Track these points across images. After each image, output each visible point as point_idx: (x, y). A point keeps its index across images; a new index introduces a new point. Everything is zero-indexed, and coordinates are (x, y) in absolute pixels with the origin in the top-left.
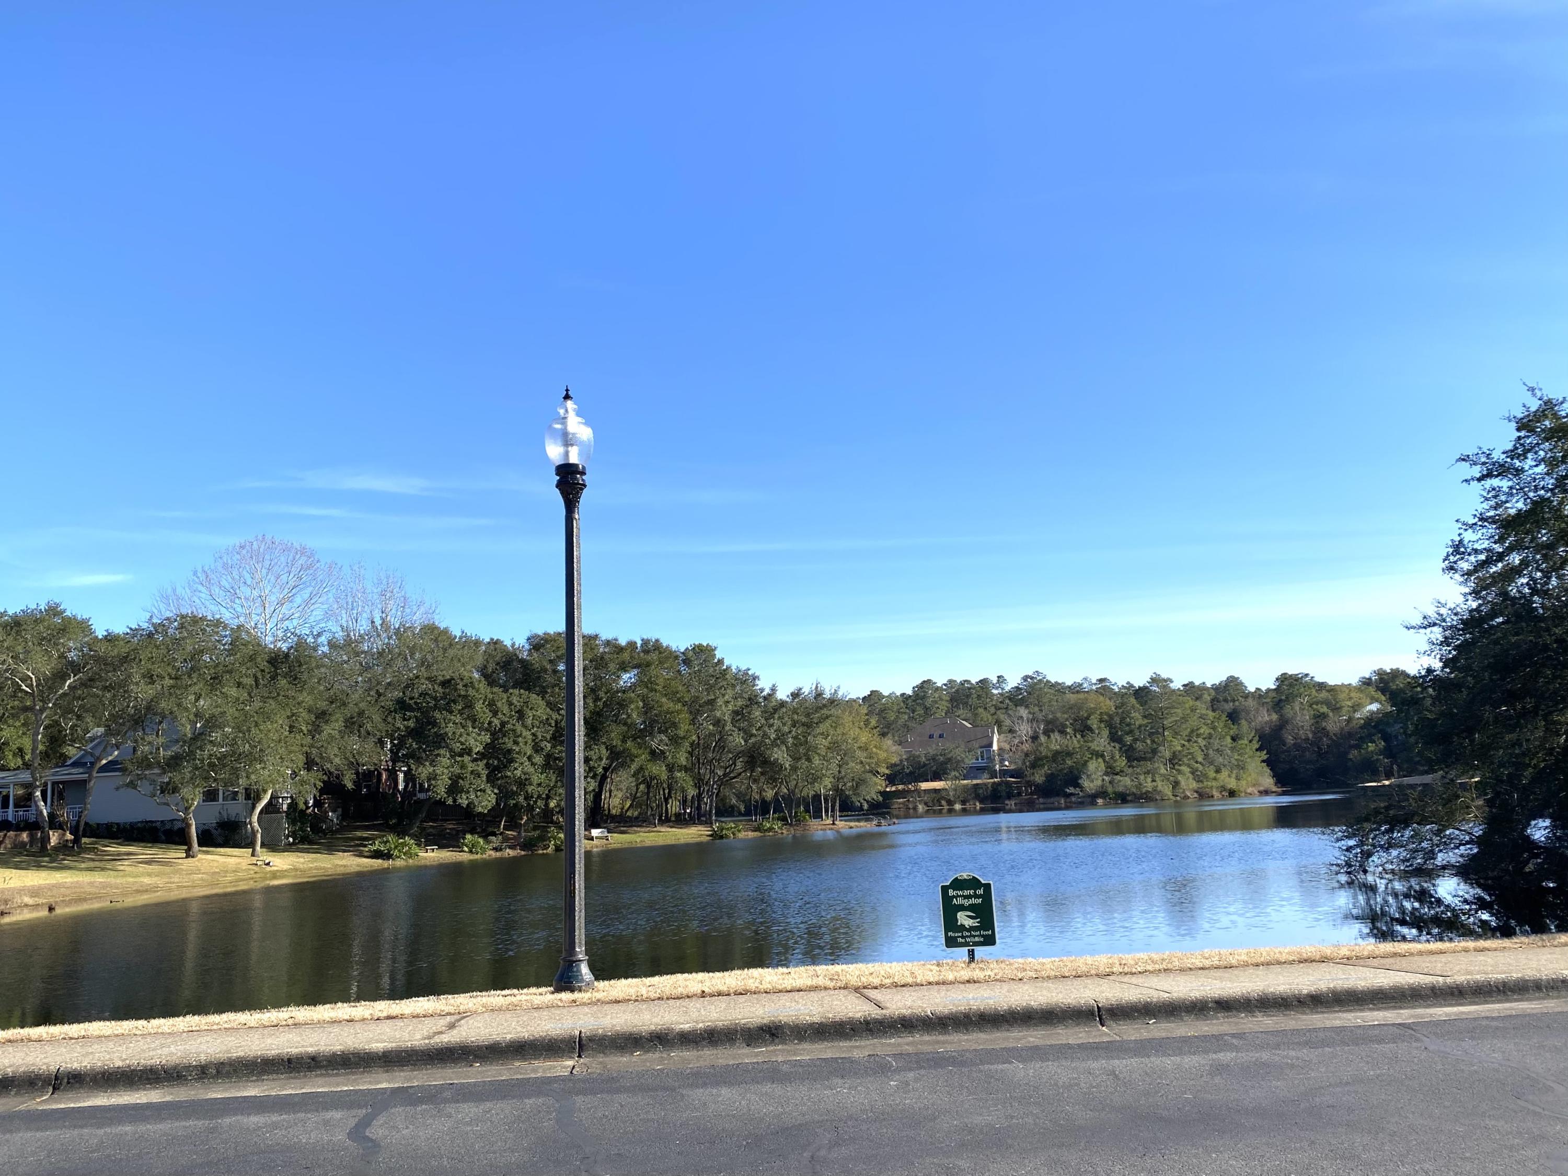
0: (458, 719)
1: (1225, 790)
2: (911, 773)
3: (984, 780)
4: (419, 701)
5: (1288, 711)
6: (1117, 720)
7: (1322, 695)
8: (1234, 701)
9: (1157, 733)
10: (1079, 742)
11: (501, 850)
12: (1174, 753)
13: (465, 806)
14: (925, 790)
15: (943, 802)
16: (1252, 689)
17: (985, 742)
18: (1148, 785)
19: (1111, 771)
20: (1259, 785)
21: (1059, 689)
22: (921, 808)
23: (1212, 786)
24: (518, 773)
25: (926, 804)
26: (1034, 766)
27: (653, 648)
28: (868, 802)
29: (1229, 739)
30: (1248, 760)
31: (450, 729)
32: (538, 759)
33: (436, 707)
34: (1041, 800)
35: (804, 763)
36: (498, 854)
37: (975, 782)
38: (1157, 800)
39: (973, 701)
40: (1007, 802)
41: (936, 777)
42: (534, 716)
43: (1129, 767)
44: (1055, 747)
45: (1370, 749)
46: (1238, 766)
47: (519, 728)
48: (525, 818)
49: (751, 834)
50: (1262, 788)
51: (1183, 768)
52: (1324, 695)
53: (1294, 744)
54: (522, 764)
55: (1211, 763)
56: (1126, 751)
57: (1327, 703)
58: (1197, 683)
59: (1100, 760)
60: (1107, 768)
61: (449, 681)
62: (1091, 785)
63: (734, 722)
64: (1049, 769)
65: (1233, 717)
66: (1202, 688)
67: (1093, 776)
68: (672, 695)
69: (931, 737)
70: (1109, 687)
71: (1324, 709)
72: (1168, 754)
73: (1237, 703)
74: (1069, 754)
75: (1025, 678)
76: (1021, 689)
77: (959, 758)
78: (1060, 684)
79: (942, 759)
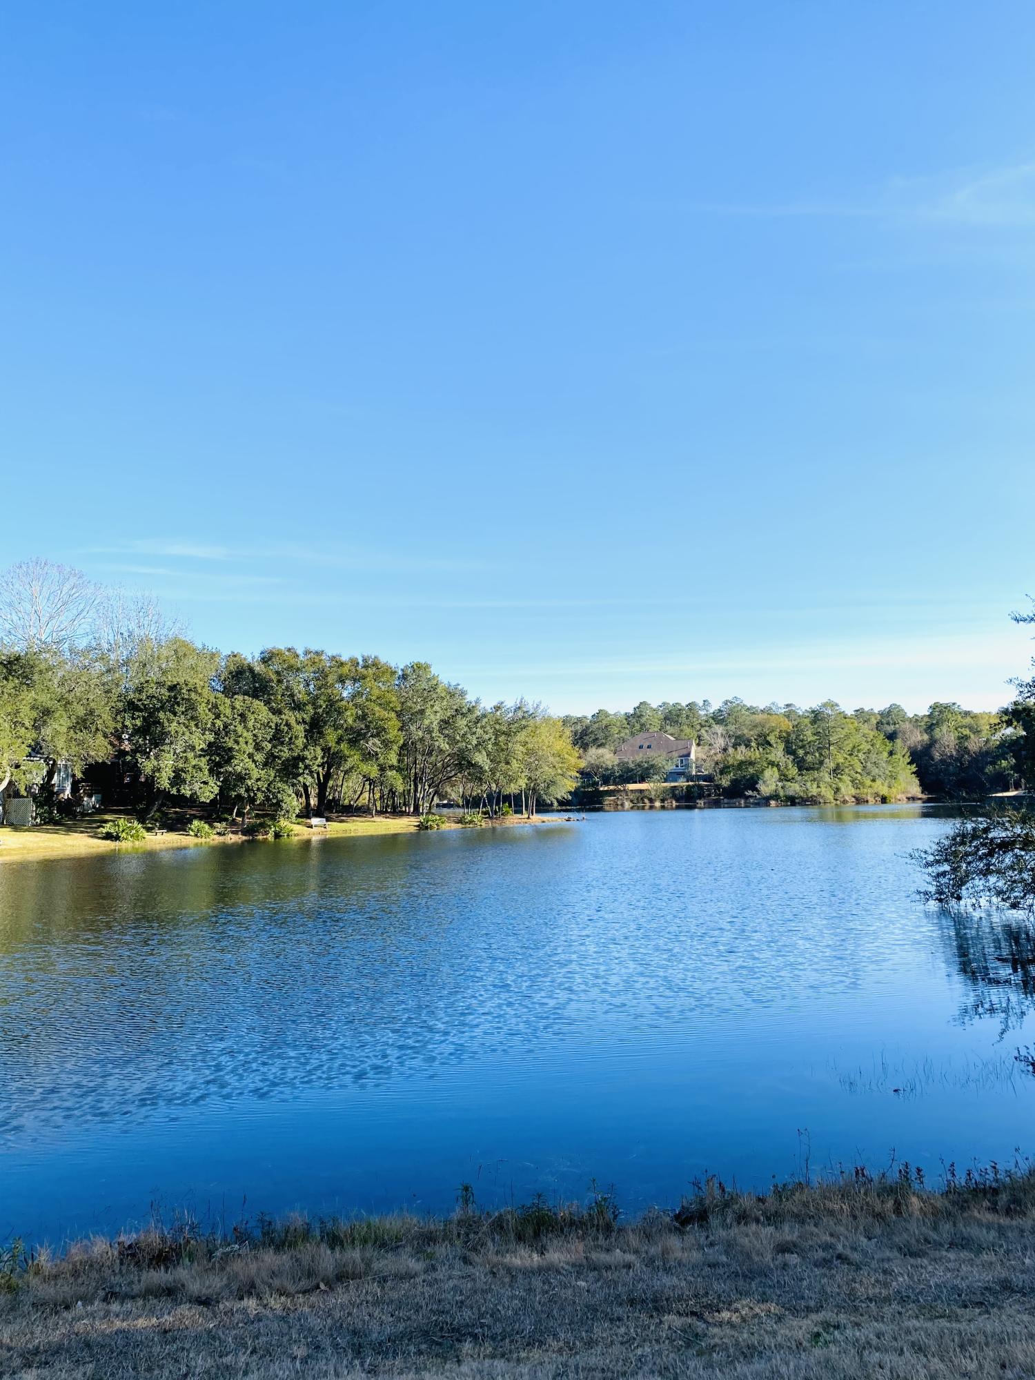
0: (182, 718)
1: (878, 796)
2: (620, 776)
3: (682, 783)
4: (146, 703)
5: (937, 733)
6: (793, 736)
7: (966, 721)
8: (895, 724)
9: (825, 747)
10: (760, 754)
11: (224, 834)
12: (838, 764)
13: (188, 796)
14: (632, 790)
15: (646, 801)
16: (910, 715)
17: (685, 752)
18: (814, 790)
19: (784, 778)
20: (907, 792)
21: (752, 711)
22: (627, 804)
23: (867, 793)
24: (239, 769)
25: (632, 801)
26: (722, 773)
27: (372, 664)
28: (557, 799)
29: (885, 754)
30: (901, 772)
31: (173, 727)
32: (259, 757)
33: (162, 708)
34: (726, 801)
35: (503, 766)
36: (221, 839)
37: (673, 784)
38: (820, 803)
39: (683, 719)
40: (698, 801)
41: (642, 780)
42: (255, 719)
43: (799, 775)
44: (740, 757)
45: (1003, 765)
46: (892, 776)
47: (240, 729)
48: (248, 807)
49: (454, 826)
50: (910, 795)
51: (844, 777)
52: (968, 720)
53: (941, 760)
54: (242, 760)
55: (868, 774)
56: (798, 763)
57: (971, 728)
58: (866, 709)
59: (775, 769)
60: (780, 775)
61: (175, 686)
62: (766, 789)
63: (441, 730)
64: (734, 775)
65: (891, 737)
66: (871, 713)
67: (768, 782)
68: (386, 706)
69: (641, 747)
70: (794, 711)
71: (967, 732)
72: (832, 765)
73: (897, 726)
74: (752, 763)
75: (726, 703)
76: (722, 711)
77: (660, 765)
78: (754, 708)
79: (646, 765)
